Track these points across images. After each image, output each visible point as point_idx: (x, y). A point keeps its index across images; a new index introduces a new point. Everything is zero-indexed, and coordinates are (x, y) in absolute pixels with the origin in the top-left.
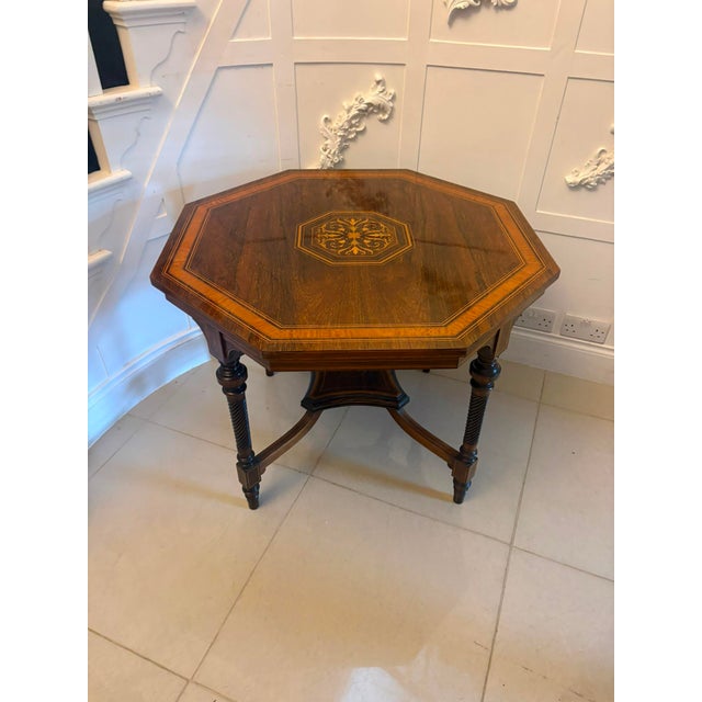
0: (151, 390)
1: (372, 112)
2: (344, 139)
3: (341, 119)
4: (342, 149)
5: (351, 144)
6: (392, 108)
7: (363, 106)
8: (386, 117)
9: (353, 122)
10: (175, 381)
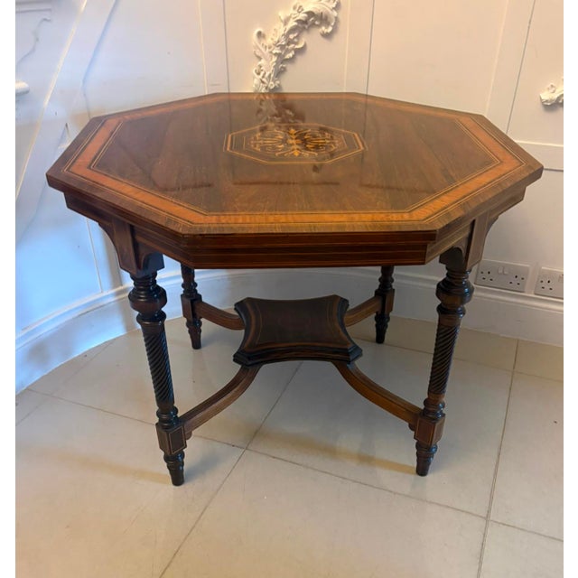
0: (56, 363)
1: (313, 24)
2: (282, 60)
3: (277, 32)
4: (279, 73)
5: (289, 67)
6: (336, 18)
7: (302, 16)
8: (330, 29)
9: (291, 36)
10: (85, 355)
